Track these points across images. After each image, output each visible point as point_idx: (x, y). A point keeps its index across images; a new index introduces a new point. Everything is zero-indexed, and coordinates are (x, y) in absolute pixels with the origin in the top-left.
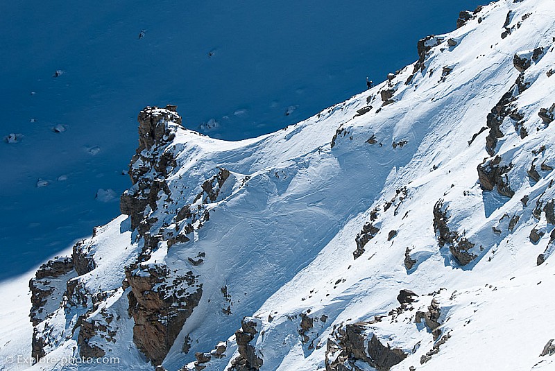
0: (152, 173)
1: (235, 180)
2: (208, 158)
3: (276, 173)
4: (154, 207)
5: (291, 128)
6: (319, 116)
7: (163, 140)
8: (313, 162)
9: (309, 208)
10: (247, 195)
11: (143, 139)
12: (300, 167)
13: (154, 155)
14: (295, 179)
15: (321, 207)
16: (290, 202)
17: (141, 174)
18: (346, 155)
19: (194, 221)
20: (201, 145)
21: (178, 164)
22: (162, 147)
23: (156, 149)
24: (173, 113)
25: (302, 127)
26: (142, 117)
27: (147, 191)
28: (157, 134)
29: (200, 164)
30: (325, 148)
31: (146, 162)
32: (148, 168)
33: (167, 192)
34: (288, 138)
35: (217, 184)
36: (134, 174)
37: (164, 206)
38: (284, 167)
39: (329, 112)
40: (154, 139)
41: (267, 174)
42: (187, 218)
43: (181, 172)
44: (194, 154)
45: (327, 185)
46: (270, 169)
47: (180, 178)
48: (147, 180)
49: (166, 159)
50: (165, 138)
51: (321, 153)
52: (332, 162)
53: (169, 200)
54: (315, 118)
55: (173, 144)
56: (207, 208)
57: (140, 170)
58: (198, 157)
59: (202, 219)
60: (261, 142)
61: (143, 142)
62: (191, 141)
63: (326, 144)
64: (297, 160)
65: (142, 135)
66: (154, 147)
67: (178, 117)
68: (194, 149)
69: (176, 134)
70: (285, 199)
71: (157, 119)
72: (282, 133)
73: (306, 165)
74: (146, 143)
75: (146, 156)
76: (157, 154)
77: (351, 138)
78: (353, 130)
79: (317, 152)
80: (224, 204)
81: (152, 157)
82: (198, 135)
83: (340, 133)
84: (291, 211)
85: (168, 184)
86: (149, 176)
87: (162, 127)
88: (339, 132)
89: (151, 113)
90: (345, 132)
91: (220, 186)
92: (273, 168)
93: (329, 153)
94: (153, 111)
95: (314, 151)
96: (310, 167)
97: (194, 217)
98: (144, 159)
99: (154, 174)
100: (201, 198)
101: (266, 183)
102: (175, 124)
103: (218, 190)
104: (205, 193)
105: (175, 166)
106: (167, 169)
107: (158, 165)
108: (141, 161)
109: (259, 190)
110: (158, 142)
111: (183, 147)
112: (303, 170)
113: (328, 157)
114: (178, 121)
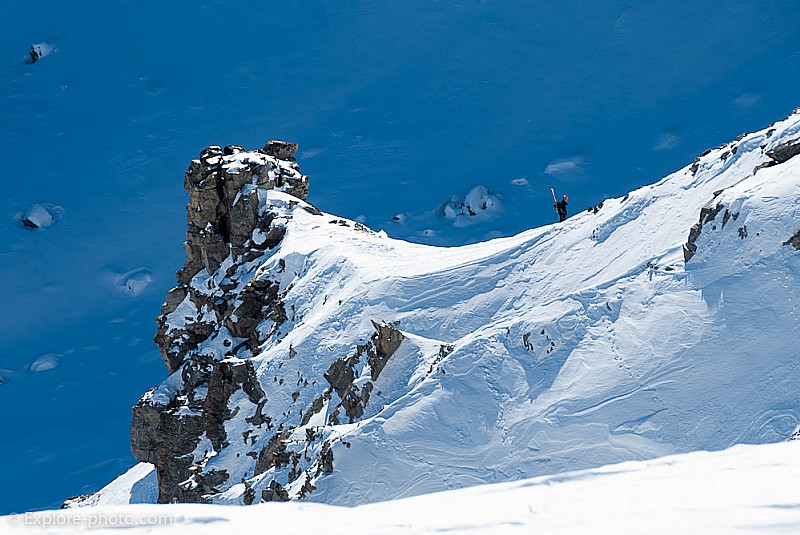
0: (219, 341)
1: (415, 358)
2: (371, 296)
3: (526, 337)
4: (220, 441)
5: (612, 207)
6: (695, 169)
7: (252, 244)
8: (632, 304)
9: (616, 440)
10: (442, 399)
11: (197, 242)
12: (594, 318)
13: (225, 288)
14: (576, 355)
15: (649, 435)
16: (562, 421)
17: (191, 345)
18: (727, 282)
19: (293, 476)
20: (355, 257)
21: (289, 313)
22: (249, 265)
23: (231, 272)
24: (285, 165)
25: (644, 204)
26: (196, 176)
27: (201, 394)
28: (236, 227)
29: (349, 314)
30: (666, 262)
31: (205, 309)
32: (211, 327)
33: (255, 394)
34: (601, 236)
35: (367, 369)
36: (171, 344)
37: (246, 435)
38: (547, 319)
39: (724, 157)
40: (227, 240)
41: (501, 339)
42: (278, 465)
43: (295, 337)
44: (334, 283)
45: (668, 371)
46: (509, 324)
47: (292, 353)
48: (206, 361)
49: (258, 299)
50: (259, 238)
51: (657, 278)
52: (685, 305)
53: (259, 419)
54: (683, 176)
55: (277, 257)
56: (331, 438)
57: (189, 332)
58: (345, 294)
59: (315, 469)
60: (522, 249)
61: (195, 250)
62: (329, 247)
63: (672, 251)
64: (586, 298)
65: (195, 230)
66: (228, 263)
67: (298, 176)
68: (334, 269)
69: (290, 226)
70: (548, 412)
71: (237, 183)
72: (584, 222)
73: (612, 312)
74: (204, 254)
75: (205, 291)
76: (235, 285)
77: (743, 233)
78: (748, 209)
79: (644, 275)
80: (376, 425)
81: (220, 294)
82: (350, 230)
83: (711, 218)
84: (563, 447)
85: (259, 372)
86: (212, 348)
87: (249, 206)
88: (708, 214)
89: (218, 166)
90: (727, 215)
91: (375, 374)
92: (516, 320)
93: (678, 278)
94: (226, 158)
95: (636, 273)
96: (624, 319)
97: (295, 464)
98: (200, 299)
99: (227, 344)
100: (324, 410)
101: (496, 364)
102: (287, 198)
103: (368, 387)
104: (334, 394)
105: (281, 319)
106: (260, 328)
107: (234, 318)
108: (192, 305)
109: (475, 385)
110: (240, 249)
111: (305, 262)
112: (602, 328)
113: (674, 290)
114: (296, 188)
